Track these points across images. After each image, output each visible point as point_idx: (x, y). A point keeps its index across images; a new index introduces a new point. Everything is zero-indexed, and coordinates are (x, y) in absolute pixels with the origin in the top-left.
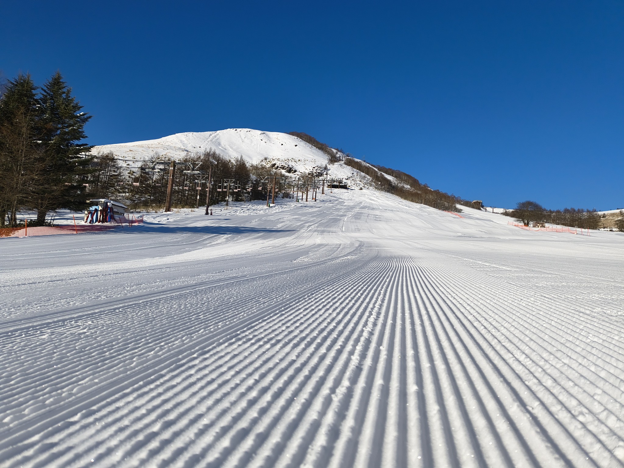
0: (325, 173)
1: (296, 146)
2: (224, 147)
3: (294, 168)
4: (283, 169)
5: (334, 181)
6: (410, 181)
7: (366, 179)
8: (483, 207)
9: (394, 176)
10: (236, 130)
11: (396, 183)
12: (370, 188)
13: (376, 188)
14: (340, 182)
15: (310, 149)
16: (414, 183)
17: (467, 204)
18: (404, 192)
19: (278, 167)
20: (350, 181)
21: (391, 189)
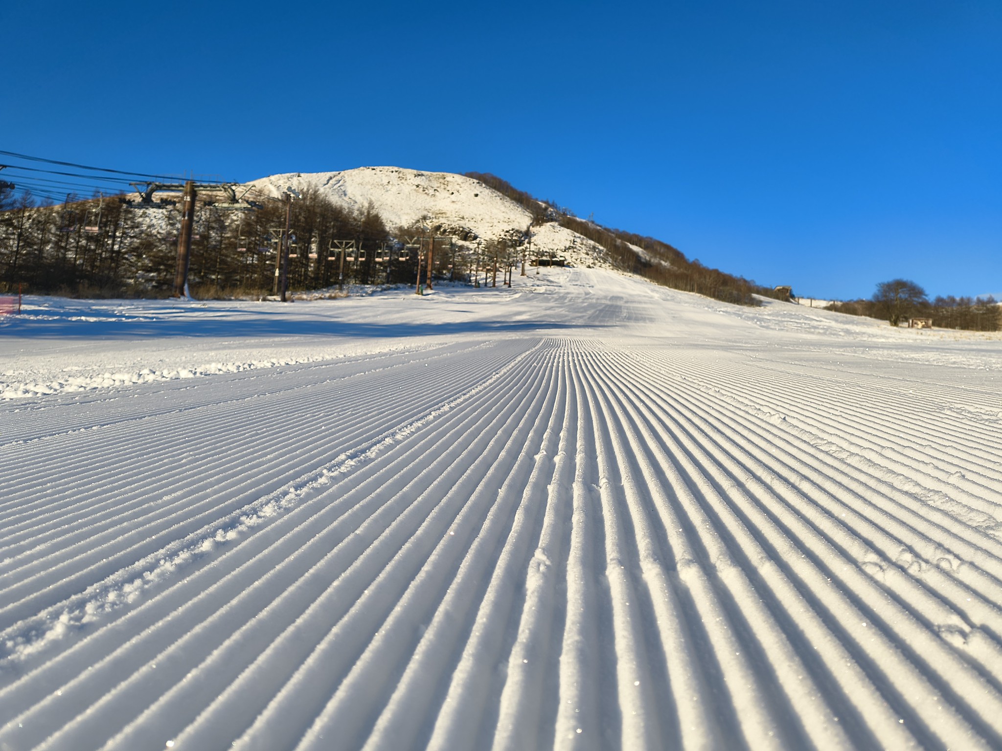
0: (527, 240)
1: (476, 195)
2: (353, 198)
3: (473, 232)
4: (454, 234)
5: (543, 255)
6: (671, 255)
7: (597, 250)
8: (793, 297)
9: (643, 246)
10: (374, 169)
11: (648, 258)
12: (603, 265)
13: (613, 265)
14: (553, 255)
15: (501, 201)
16: (677, 257)
17: (767, 292)
18: (661, 274)
19: (445, 231)
20: (569, 254)
21: (640, 267)
